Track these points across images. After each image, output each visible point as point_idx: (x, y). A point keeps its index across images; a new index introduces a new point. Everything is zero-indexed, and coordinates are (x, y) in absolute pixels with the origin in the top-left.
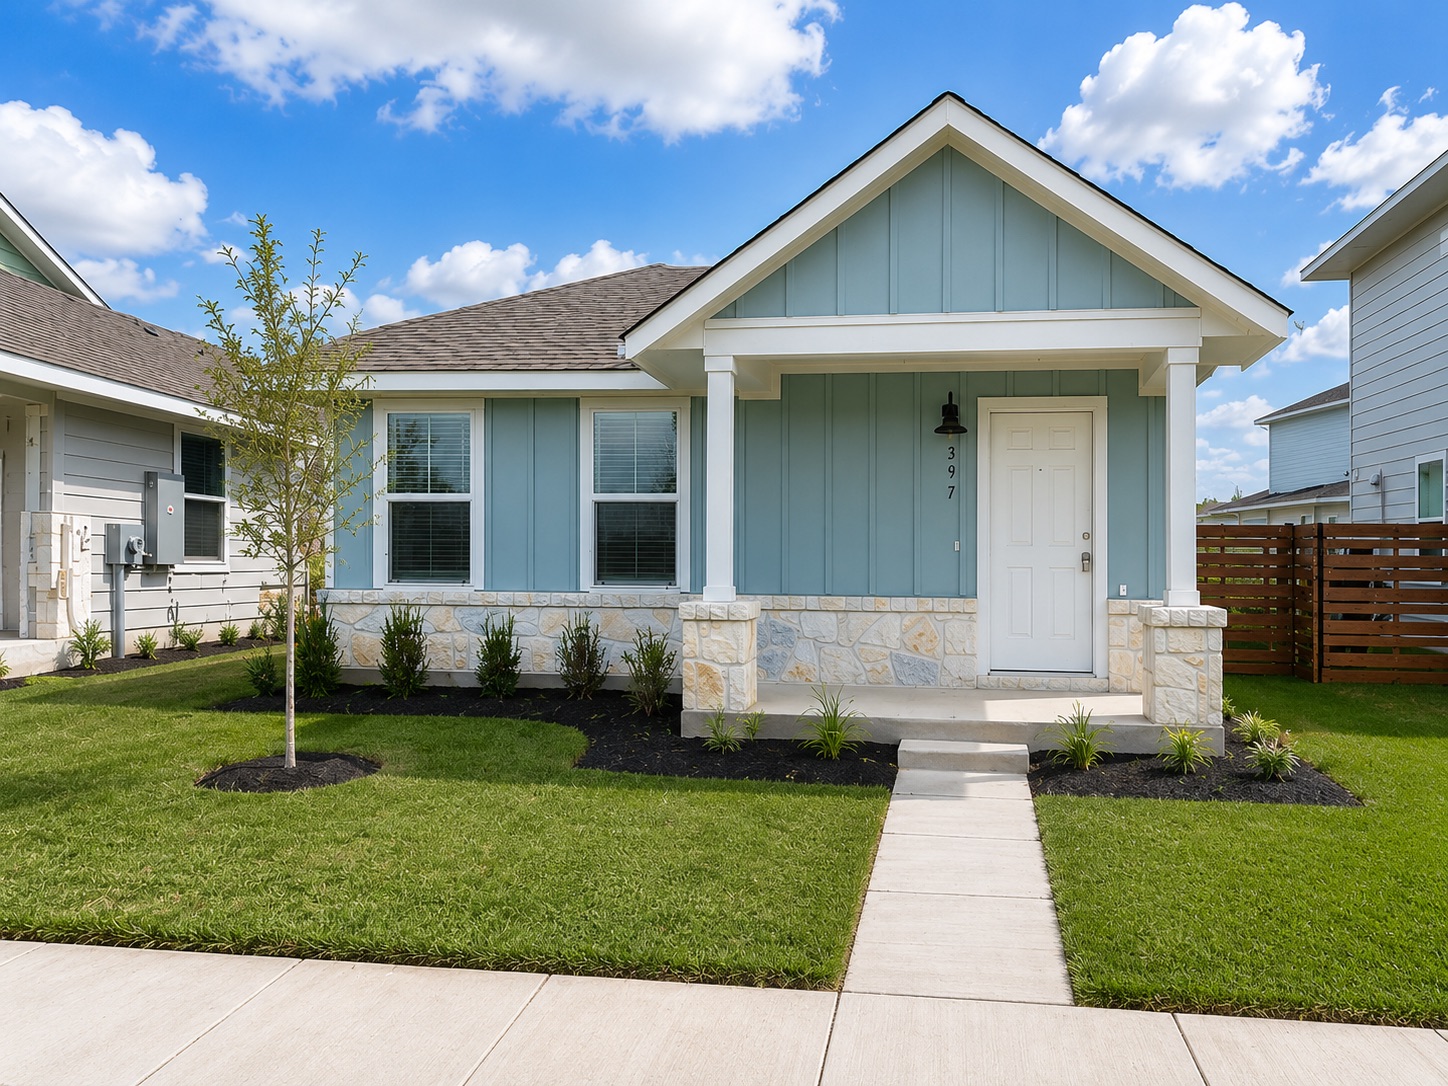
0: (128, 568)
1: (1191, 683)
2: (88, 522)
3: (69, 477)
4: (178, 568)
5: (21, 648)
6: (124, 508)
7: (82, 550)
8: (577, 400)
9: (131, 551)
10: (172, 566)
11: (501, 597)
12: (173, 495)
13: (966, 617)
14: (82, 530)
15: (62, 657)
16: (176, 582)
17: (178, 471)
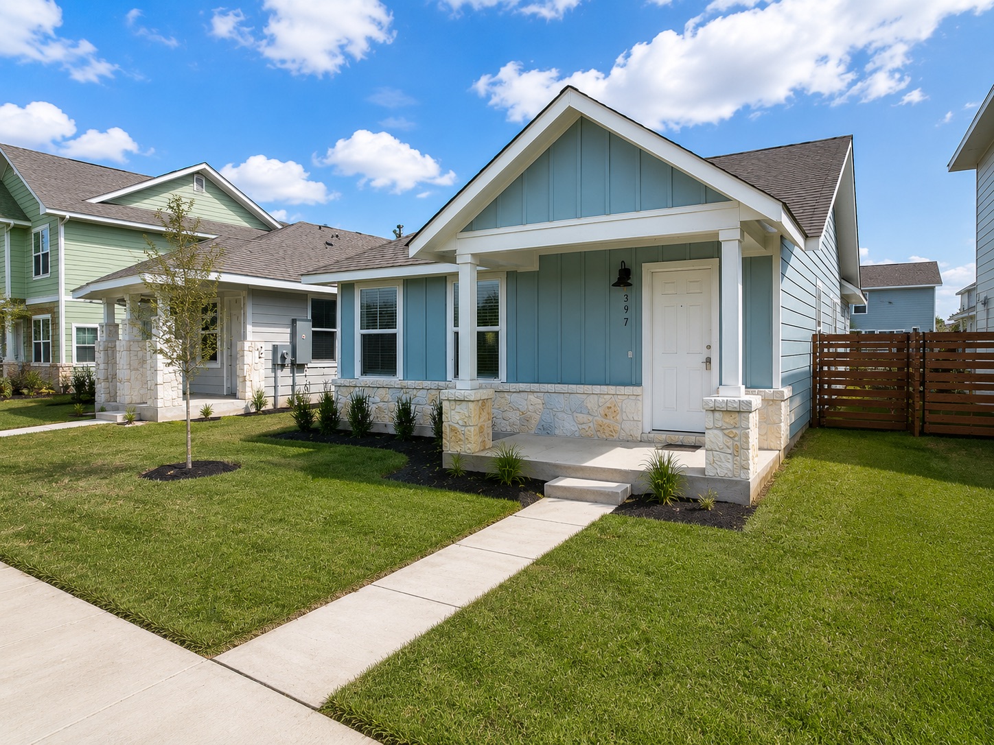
0: (283, 366)
1: (730, 449)
2: (263, 344)
3: (254, 324)
4: (309, 365)
5: (224, 403)
6: (282, 336)
7: (260, 358)
8: (446, 277)
9: (283, 358)
10: (307, 364)
11: (410, 383)
12: (306, 330)
13: (634, 397)
14: (260, 349)
15: (247, 407)
16: (308, 372)
17: (310, 317)
